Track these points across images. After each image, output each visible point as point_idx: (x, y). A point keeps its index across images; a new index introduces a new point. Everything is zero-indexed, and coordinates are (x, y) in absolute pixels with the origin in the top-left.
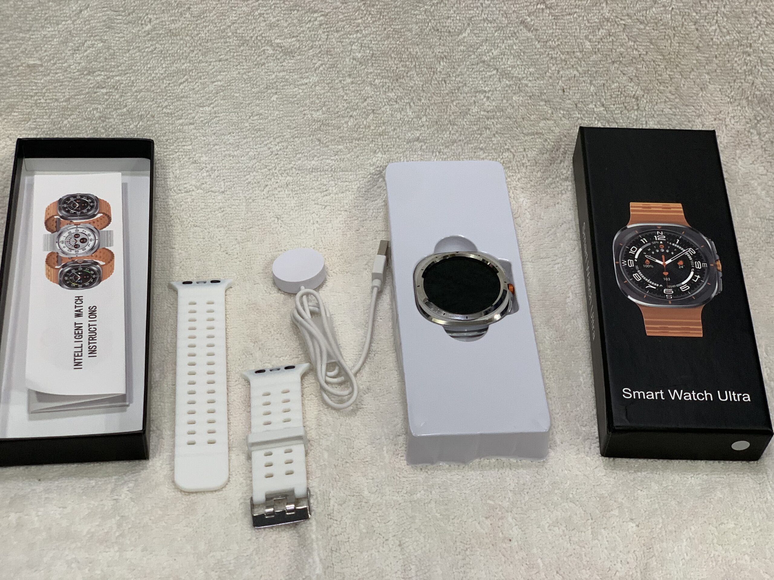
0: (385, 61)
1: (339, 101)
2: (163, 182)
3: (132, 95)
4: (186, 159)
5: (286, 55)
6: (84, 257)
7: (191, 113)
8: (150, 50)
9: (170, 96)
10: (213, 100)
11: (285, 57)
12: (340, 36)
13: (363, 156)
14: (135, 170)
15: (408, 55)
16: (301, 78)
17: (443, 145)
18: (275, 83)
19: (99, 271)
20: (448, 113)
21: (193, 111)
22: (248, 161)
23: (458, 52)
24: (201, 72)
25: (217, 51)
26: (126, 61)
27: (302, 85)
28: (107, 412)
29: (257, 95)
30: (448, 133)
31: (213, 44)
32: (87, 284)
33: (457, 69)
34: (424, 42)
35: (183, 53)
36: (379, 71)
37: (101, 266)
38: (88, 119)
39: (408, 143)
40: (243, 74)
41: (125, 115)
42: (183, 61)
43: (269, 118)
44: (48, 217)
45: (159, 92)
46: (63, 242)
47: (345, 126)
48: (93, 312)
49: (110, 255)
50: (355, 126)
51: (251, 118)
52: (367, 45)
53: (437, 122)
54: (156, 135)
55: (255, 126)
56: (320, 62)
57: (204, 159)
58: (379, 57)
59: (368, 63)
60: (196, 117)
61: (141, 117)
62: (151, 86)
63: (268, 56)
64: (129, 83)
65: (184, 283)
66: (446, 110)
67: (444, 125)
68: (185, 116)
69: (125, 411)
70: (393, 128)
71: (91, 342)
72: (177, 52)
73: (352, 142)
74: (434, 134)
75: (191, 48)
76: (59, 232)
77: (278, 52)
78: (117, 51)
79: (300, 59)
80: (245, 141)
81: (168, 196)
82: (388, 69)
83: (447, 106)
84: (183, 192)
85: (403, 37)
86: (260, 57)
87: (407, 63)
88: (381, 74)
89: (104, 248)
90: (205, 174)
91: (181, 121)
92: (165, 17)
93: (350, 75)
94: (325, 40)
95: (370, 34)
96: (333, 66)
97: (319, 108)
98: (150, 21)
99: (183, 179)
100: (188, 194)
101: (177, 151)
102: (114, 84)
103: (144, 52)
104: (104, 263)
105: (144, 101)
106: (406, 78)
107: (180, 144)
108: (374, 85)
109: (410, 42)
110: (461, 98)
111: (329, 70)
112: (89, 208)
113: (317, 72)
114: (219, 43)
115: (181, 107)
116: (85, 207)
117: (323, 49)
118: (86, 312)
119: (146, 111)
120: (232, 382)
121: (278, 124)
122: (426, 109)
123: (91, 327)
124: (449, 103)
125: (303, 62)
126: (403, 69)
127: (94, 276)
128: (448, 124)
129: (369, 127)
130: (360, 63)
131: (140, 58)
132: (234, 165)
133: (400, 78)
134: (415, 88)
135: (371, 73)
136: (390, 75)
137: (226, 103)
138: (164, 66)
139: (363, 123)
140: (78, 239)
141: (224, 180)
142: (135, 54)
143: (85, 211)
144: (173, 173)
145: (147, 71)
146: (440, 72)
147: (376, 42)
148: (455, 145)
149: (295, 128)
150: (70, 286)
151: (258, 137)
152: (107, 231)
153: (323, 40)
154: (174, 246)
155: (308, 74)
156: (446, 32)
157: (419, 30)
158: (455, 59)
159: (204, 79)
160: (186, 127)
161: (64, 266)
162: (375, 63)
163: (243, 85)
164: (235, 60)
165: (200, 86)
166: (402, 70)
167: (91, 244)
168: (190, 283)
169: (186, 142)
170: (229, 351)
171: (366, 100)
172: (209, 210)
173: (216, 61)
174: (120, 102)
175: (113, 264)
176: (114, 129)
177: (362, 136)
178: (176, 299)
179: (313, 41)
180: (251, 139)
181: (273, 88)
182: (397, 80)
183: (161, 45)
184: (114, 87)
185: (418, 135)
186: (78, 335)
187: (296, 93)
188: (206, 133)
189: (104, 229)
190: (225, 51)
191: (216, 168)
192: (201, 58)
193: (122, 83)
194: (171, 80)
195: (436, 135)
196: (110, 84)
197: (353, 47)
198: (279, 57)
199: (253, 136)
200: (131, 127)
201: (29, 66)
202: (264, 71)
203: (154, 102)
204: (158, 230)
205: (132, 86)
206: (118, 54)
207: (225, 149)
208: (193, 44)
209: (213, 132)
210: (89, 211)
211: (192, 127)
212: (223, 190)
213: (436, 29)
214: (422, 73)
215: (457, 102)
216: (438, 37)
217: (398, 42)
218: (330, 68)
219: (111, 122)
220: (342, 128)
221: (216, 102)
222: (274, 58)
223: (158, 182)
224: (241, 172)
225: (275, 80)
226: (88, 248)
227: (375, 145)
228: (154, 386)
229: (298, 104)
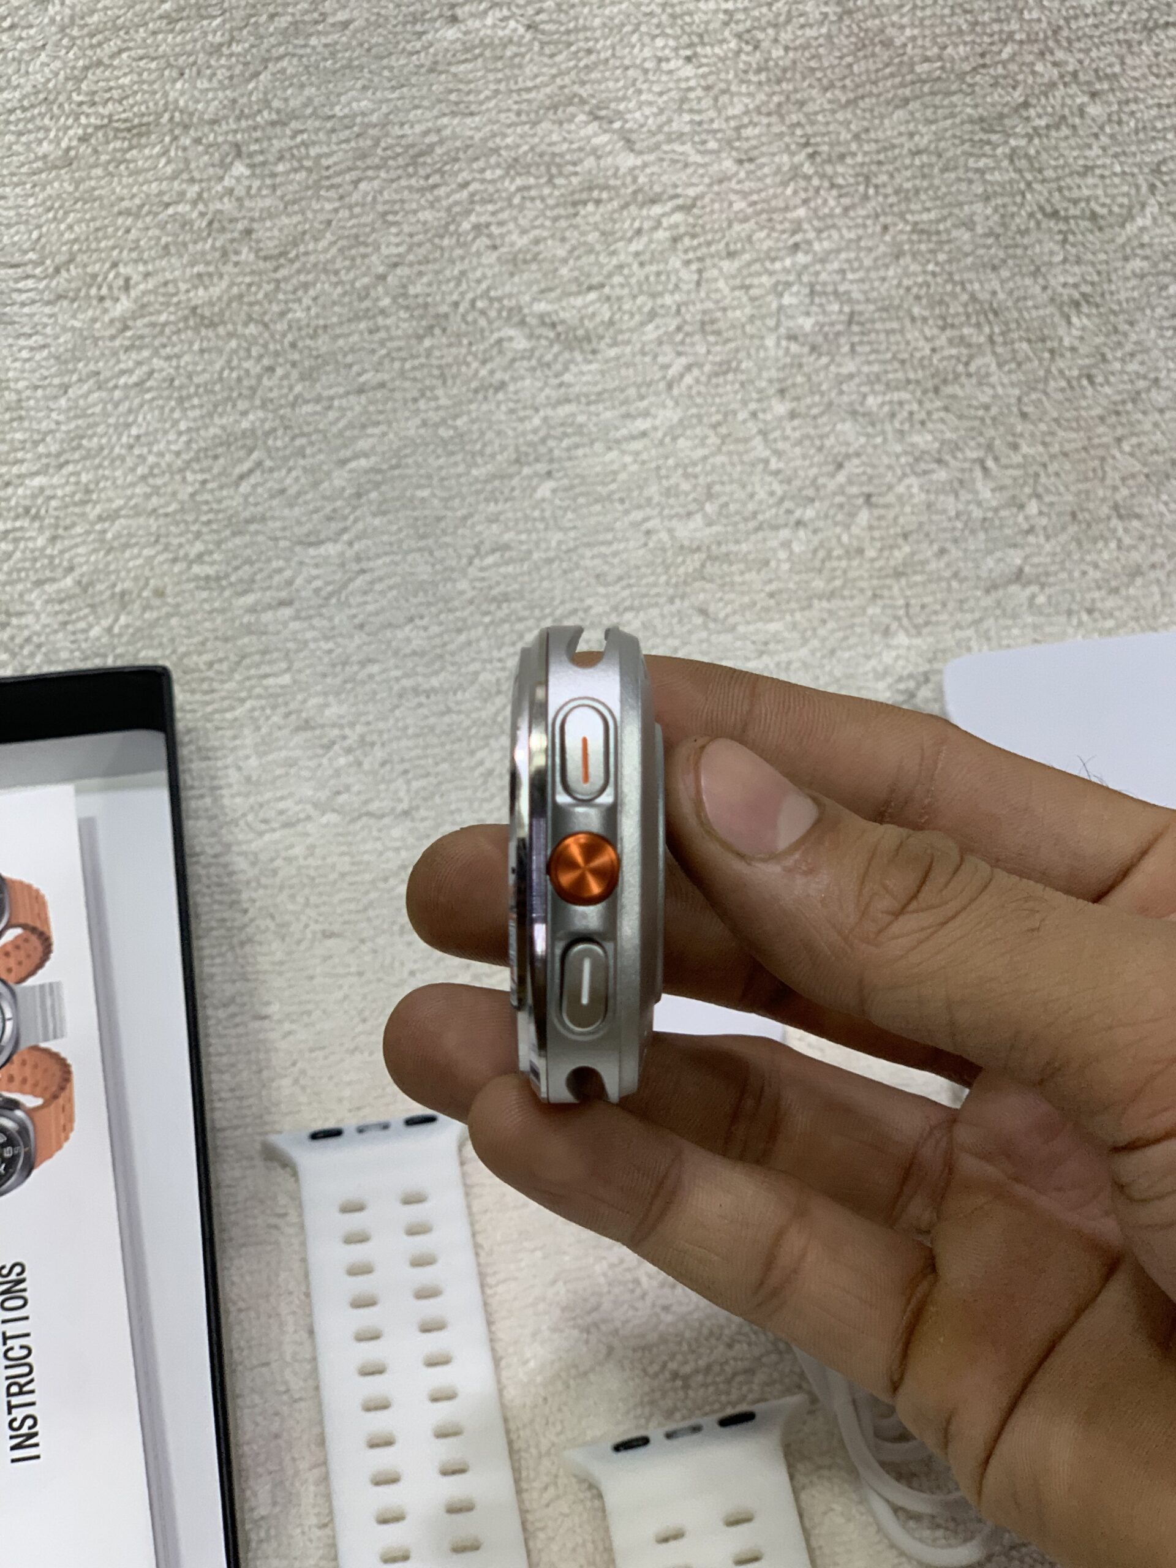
0: (893, 331)
1: (756, 479)
2: (208, 801)
3: (88, 533)
4: (275, 719)
5: (572, 350)
7: (280, 571)
8: (134, 379)
9: (209, 522)
10: (345, 518)
11: (567, 355)
12: (739, 270)
13: (850, 648)
14: (117, 773)
15: (965, 305)
16: (627, 416)
17: (1099, 588)
18: (543, 441)
19: (23, 1130)
20: (1108, 482)
21: (288, 560)
22: (477, 703)
23: (1127, 279)
24: (303, 435)
25: (349, 359)
26: (58, 423)
27: (633, 438)
29: (489, 487)
30: (1113, 545)
31: (336, 338)
33: (1125, 335)
34: (1014, 257)
35: (239, 380)
36: (876, 368)
37: (30, 1112)
39: (987, 591)
40: (436, 425)
41: (69, 597)
42: (242, 405)
43: (536, 556)
45: (176, 512)
47: (782, 555)
48: (14, 1283)
49: (56, 1069)
50: (815, 551)
51: (477, 561)
52: (830, 289)
53: (1074, 515)
54: (174, 652)
55: (490, 588)
56: (683, 360)
57: (333, 711)
58: (873, 321)
59: (839, 346)
60: (299, 581)
61: (123, 600)
62: (148, 497)
63: (513, 360)
64: (74, 494)
65: (315, 1136)
66: (1100, 473)
67: (1098, 520)
68: (263, 580)
70: (935, 547)
71: (15, 1401)
72: (221, 379)
73: (810, 606)
74: (1069, 554)
75: (266, 362)
77: (544, 342)
78: (28, 393)
79: (617, 358)
80: (463, 638)
81: (228, 846)
82: (905, 356)
83: (1103, 459)
84: (275, 825)
85: (946, 248)
86: (489, 366)
87: (966, 331)
88: (884, 379)
89: (36, 1048)
90: (342, 761)
91: (249, 599)
92: (174, 268)
93: (782, 392)
94: (692, 286)
95: (838, 251)
96: (725, 368)
97: (693, 507)
98: (127, 287)
99: (273, 782)
100: (292, 831)
101: (243, 694)
102: (28, 502)
103: (116, 387)
104: (39, 1102)
105: (126, 546)
106: (963, 379)
107: (253, 672)
108: (864, 415)
109: (970, 260)
110: (1148, 426)
111: (714, 381)
113: (676, 391)
114: (349, 335)
115: (248, 552)
117: (688, 317)
119: (136, 579)
121: (565, 572)
122: (1037, 475)
123: (10, 1343)
124: (1106, 446)
125: (627, 365)
126: (954, 351)
127: (8, 1153)
128: (1109, 518)
129: (860, 551)
130: (814, 348)
131: (104, 409)
132: (432, 720)
133: (945, 381)
134: (994, 411)
135: (851, 376)
136: (912, 376)
137: (390, 522)
138: (183, 426)
139: (839, 538)
141: (406, 772)
142: (86, 396)
144: (239, 769)
145: (131, 447)
146: (1073, 349)
147: (861, 274)
148: (1139, 581)
149: (620, 579)
151: (503, 621)
152: (42, 987)
153: (684, 287)
154: (266, 1011)
155: (645, 403)
157: (996, 217)
158: (1119, 303)
159: (313, 455)
160: (267, 617)
162: (861, 343)
163: (442, 461)
164: (407, 384)
165: (303, 480)
166: (951, 357)
168: (336, 1133)
169: (271, 662)
171: (840, 466)
172: (368, 877)
173: (347, 393)
174: (52, 558)
175: (70, 1100)
176: (39, 646)
177: (838, 583)
178: (296, 1198)
179: (654, 296)
180: (481, 629)
181: (537, 460)
182: (936, 390)
183: (168, 358)
184: (27, 510)
185: (1018, 562)
187: (615, 467)
188: (333, 628)
189: (31, 982)
190: (375, 358)
191: (375, 737)
192: (298, 388)
193: (53, 497)
194: (209, 469)
195: (1076, 557)
196: (13, 503)
197: (787, 300)
198: (549, 357)
199: (487, 619)
200: (95, 632)
202: (503, 408)
203: (159, 547)
204: (207, 962)
205: (84, 503)
206: (32, 403)
207: (398, 673)
208: (271, 347)
209: (357, 621)
211: (287, 612)
212: (405, 806)
213: (1049, 209)
214: (1014, 359)
215: (1134, 440)
216: (1059, 237)
217: (931, 267)
218: (717, 375)
219: (27, 626)
220: (773, 564)
221: (360, 526)
222: (534, 362)
223: (191, 804)
224: (460, 740)
225: (542, 433)
227: (884, 607)
228: (253, 1536)
229: (622, 501)
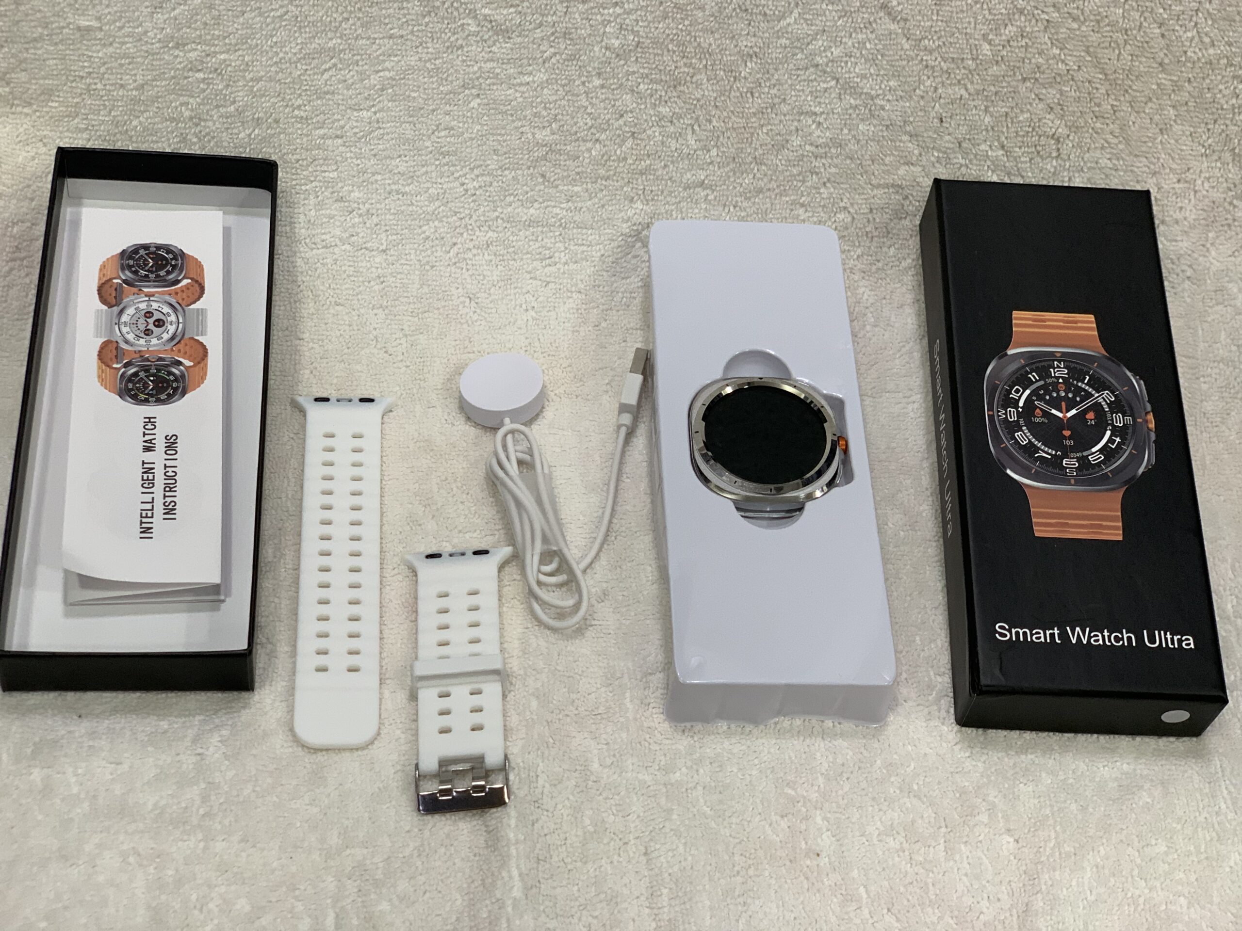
0: (658, 55)
1: (579, 115)
2: (288, 228)
3: (245, 86)
4: (326, 193)
5: (498, 35)
6: (159, 351)
7: (339, 120)
8: (278, 14)
9: (306, 90)
10: (375, 100)
11: (496, 38)
12: (587, 10)
13: (613, 205)
14: (243, 206)
15: (695, 48)
16: (521, 73)
17: (741, 196)
18: (478, 78)
19: (183, 376)
20: (753, 145)
21: (343, 116)
22: (426, 203)
23: (777, 47)
24: (358, 54)
25: (387, 21)
26: (237, 29)
27: (521, 84)
28: (190, 611)
29: (447, 97)
30: (751, 176)
31: (381, 9)
32: (163, 397)
33: (773, 75)
34: (723, 28)
35: (331, 22)
36: (646, 71)
37: (187, 368)
38: (173, 120)
39: (685, 189)
40: (425, 62)
41: (231, 116)
42: (330, 35)
43: (465, 136)
44: (104, 279)
45: (290, 82)
46: (125, 324)
47: (586, 155)
48: (171, 444)
49: (201, 350)
50: (603, 156)
51: (436, 133)
52: (630, 28)
53: (734, 158)
54: (280, 151)
55: (441, 147)
56: (552, 50)
57: (356, 194)
58: (649, 48)
59: (630, 57)
60: (347, 127)
61: (258, 122)
62: (277, 73)
63: (469, 35)
64: (240, 65)
65: (317, 400)
66: (750, 140)
67: (745, 164)
68: (329, 123)
69: (218, 609)
70: (662, 164)
71: (167, 494)
72: (321, 20)
73: (596, 182)
74: (729, 177)
75: (345, 15)
76: (121, 306)
77: (484, 29)
78: (224, 13)
79: (521, 43)
80: (424, 169)
81: (295, 253)
82: (662, 68)
83: (752, 134)
84: (320, 247)
85: (690, 18)
86: (456, 36)
87: (693, 61)
88: (650, 77)
89: (192, 338)
90: (357, 220)
91: (322, 132)
93: (599, 75)
94: (562, 14)
95: (637, 10)
96: (572, 58)
97: (546, 124)
99: (322, 225)
100: (327, 250)
101: (312, 179)
102: (217, 66)
103: (268, 16)
104: (192, 364)
105: (263, 95)
106: (689, 84)
107: (318, 168)
108: (637, 93)
109: (700, 26)
110: (776, 122)
111: (566, 63)
112: (169, 268)
113: (547, 65)
114: (390, 8)
115: (324, 108)
116: (162, 267)
117: (558, 29)
118: (160, 444)
119: (266, 113)
120: (389, 571)
121: (479, 145)
122: (718, 137)
123: (168, 469)
124: (755, 128)
125: (525, 48)
126: (686, 70)
127: (175, 385)
128: (751, 163)
129: (625, 159)
130: (618, 55)
131: (261, 27)
132: (403, 208)
133: (680, 84)
134: (702, 102)
135: (634, 73)
136: (663, 77)
137: (397, 107)
138: (299, 41)
139: (616, 151)
140: (151, 321)
141: (387, 231)
142: (253, 19)
143: (162, 273)
144: (305, 215)
145: (272, 47)
146: (745, 78)
147: (646, 24)
148: (761, 196)
149: (505, 153)
150: (136, 399)
151: (445, 165)
152: (198, 310)
153: (559, 14)
154: (302, 336)
155: (531, 68)
156: (760, 13)
157: (717, 8)
158: (772, 59)
159: (363, 66)
160: (329, 142)
161: (126, 365)
162: (641, 57)
163: (426, 80)
164: (414, 38)
165: (355, 78)
166: (684, 72)
167: (172, 329)
168: (326, 400)
169: (327, 165)
170: (385, 519)
171: (622, 116)
172: (361, 279)
173: (383, 38)
174: (225, 95)
175: (206, 365)
176: (213, 138)
177: (612, 173)
178: (304, 426)
179: (543, 15)
180: (434, 167)
181: (473, 87)
182: (675, 87)
183: (297, 6)
184: (216, 70)
185: (703, 177)
186: (148, 482)
187: (511, 98)
188: (361, 154)
189: (193, 306)
190: (400, 22)
191: (374, 211)
192: (359, 31)
193: (230, 65)
194: (310, 64)
195: (732, 179)
196: (209, 65)
197: (608, 30)
198: (486, 37)
199: (437, 163)
200: (242, 135)
201: (79, 29)
202: (460, 58)
203: (280, 99)
204: (277, 308)
205: (245, 71)
206: (226, 17)
207: (390, 182)
208: (349, 8)
209: (373, 152)
210: (168, 273)
211: (340, 141)
212: (384, 247)
213: (743, 8)
214: (715, 78)
215: (770, 127)
216: (746, 22)
217: (680, 27)
218: (568, 60)
219: (208, 127)
220: (581, 158)
221: (381, 105)
222: (478, 38)
223: (279, 229)
224: (415, 219)
225: (477, 75)
226: (166, 336)
227: (632, 188)
228: (264, 569)
229: (512, 115)
